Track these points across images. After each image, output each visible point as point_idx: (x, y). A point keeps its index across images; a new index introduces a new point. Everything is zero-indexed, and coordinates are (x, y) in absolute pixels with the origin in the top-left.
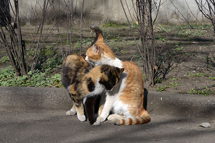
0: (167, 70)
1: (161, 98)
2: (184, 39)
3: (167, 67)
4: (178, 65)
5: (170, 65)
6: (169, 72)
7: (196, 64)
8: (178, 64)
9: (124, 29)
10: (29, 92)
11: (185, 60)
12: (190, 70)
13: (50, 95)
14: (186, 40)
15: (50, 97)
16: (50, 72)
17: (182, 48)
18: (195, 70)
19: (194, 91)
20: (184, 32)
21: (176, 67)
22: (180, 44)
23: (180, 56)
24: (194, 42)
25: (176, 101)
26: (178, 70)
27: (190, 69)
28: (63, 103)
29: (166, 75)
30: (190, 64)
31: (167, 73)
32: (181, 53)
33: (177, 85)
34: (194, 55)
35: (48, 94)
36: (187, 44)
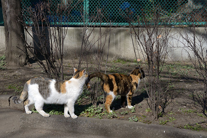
0: (165, 104)
1: (164, 131)
3: (164, 102)
4: (173, 101)
5: (166, 100)
6: (166, 106)
7: (186, 100)
10: (67, 120)
11: (176, 97)
12: (182, 105)
13: (83, 123)
14: (175, 78)
15: (82, 125)
16: (80, 102)
17: (173, 86)
18: (186, 106)
19: (188, 126)
20: (172, 71)
21: (171, 102)
22: (171, 82)
23: (173, 92)
24: (181, 81)
25: (176, 135)
26: (173, 105)
27: (182, 104)
28: (92, 130)
29: (165, 109)
30: (181, 100)
31: (165, 107)
32: (173, 89)
33: (174, 119)
34: (183, 92)
35: (81, 123)
36: (176, 82)
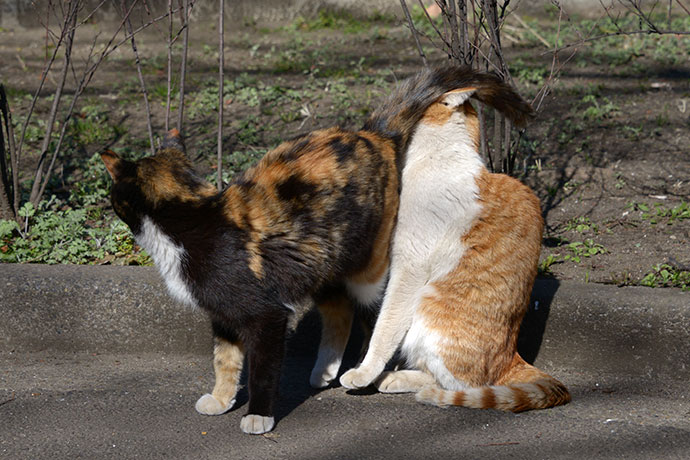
0: (552, 193)
1: (537, 303)
2: (618, 71)
3: (552, 182)
4: (597, 175)
5: (564, 173)
6: (560, 200)
7: (668, 169)
8: (597, 170)
9: (379, 39)
10: (24, 286)
11: (623, 155)
12: (646, 192)
13: (108, 294)
14: (624, 77)
15: (105, 303)
16: (101, 206)
17: (609, 107)
18: (666, 193)
19: (665, 273)
20: (613, 45)
21: (590, 180)
22: (601, 93)
23: (603, 139)
24: (656, 85)
25: (596, 315)
26: (598, 194)
27: (644, 188)
28: (156, 325)
29: (550, 212)
30: (643, 170)
31: (554, 206)
32: (606, 126)
33: (595, 250)
34: (658, 134)
35: (97, 292)
36: (630, 92)
